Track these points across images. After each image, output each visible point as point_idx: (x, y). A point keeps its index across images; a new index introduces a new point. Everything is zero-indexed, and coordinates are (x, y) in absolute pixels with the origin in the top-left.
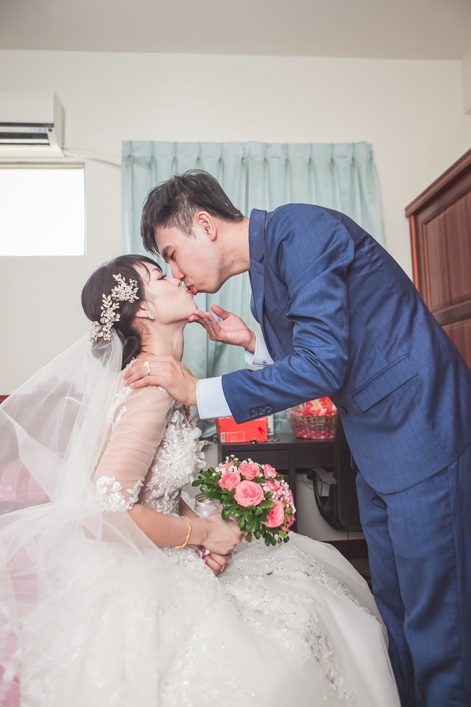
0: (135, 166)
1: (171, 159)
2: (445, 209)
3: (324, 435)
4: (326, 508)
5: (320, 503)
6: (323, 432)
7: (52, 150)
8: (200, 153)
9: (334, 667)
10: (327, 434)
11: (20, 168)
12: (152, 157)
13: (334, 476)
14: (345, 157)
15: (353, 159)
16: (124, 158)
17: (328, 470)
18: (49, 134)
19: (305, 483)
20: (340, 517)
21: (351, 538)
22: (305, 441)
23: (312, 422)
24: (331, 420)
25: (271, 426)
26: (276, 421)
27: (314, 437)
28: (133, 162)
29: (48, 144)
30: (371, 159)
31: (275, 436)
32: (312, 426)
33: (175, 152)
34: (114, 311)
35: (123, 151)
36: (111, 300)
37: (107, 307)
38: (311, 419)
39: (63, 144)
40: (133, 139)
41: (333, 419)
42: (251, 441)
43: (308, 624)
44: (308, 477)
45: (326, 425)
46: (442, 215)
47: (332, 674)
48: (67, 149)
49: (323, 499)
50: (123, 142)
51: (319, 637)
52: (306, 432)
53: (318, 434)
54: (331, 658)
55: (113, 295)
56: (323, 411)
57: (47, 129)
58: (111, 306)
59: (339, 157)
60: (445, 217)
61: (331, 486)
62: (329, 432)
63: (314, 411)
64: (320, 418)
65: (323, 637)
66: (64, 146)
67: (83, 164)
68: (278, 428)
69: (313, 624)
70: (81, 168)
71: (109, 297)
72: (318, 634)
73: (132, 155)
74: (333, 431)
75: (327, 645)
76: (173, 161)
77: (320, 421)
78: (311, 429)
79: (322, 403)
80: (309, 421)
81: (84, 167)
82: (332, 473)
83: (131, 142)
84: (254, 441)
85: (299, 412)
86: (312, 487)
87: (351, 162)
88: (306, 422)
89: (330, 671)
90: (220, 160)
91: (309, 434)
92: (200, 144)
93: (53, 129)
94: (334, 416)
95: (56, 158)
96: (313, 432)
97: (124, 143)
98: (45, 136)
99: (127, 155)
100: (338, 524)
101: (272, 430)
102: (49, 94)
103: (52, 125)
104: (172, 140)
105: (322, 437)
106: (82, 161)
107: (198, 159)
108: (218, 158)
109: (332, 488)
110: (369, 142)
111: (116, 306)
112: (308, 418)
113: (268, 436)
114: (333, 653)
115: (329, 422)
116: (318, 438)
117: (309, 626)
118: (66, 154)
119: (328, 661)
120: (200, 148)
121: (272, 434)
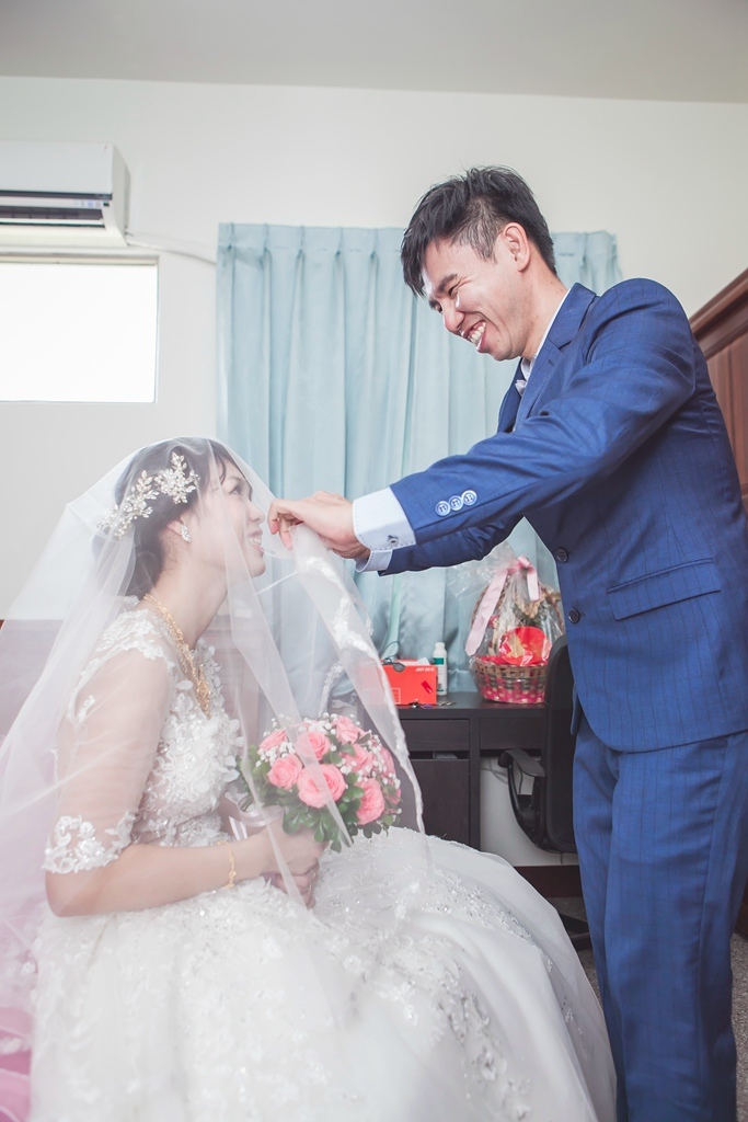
0: (238, 263)
1: (296, 253)
2: (731, 341)
3: (527, 697)
4: (528, 814)
5: (517, 805)
6: (526, 692)
7: (108, 235)
8: (340, 245)
9: (493, 1044)
10: (533, 696)
11: (58, 263)
12: (266, 250)
13: (542, 763)
14: (571, 255)
15: (584, 259)
16: (221, 251)
17: (533, 753)
18: (105, 210)
19: (495, 773)
20: (549, 829)
21: (565, 863)
22: (496, 706)
23: (508, 676)
24: (539, 674)
25: (442, 680)
26: (452, 672)
27: (511, 701)
28: (235, 257)
29: (103, 226)
30: (614, 259)
31: (449, 696)
32: (509, 682)
33: (302, 243)
34: (146, 500)
35: (220, 240)
36: (151, 483)
37: (140, 490)
38: (508, 671)
39: (126, 227)
40: (236, 221)
41: (543, 672)
42: (411, 704)
43: (442, 982)
44: (500, 764)
45: (530, 682)
46: (726, 350)
47: (489, 1055)
48: (132, 235)
49: (522, 799)
50: (220, 225)
51: (464, 999)
52: (499, 691)
53: (517, 696)
54: (486, 1030)
55: (156, 479)
56: (527, 659)
57: (101, 202)
58: (146, 492)
59: (563, 255)
60: (730, 353)
61: (537, 779)
62: (535, 692)
63: (513, 659)
64: (521, 670)
65: (471, 999)
66: (127, 230)
67: (157, 258)
68: (454, 685)
69: (452, 981)
70: (153, 265)
71: (150, 479)
72: (462, 996)
73: (233, 245)
74: (542, 692)
75: (478, 1011)
76: (299, 257)
77: (522, 675)
78: (506, 688)
79: (525, 646)
80: (504, 674)
81: (157, 264)
82: (538, 759)
83: (233, 225)
84: (416, 704)
85: (488, 660)
86: (507, 780)
87: (582, 263)
88: (499, 676)
89: (485, 1050)
90: (373, 256)
91: (502, 695)
92: (342, 230)
93: (111, 203)
94: (543, 668)
95: (114, 248)
96: (510, 691)
97: (222, 227)
98: (97, 214)
99: (226, 245)
100: (545, 841)
101: (444, 687)
102: (106, 148)
103: (110, 197)
104: (297, 223)
105: (525, 701)
106: (155, 253)
107: (338, 253)
108: (370, 253)
109: (539, 783)
110: (611, 232)
111: (152, 495)
112: (502, 669)
113: (438, 696)
114: (490, 1022)
115: (535, 677)
116: (518, 702)
117: (444, 985)
118: (130, 242)
119: (481, 1034)
120: (342, 237)
121: (444, 693)
